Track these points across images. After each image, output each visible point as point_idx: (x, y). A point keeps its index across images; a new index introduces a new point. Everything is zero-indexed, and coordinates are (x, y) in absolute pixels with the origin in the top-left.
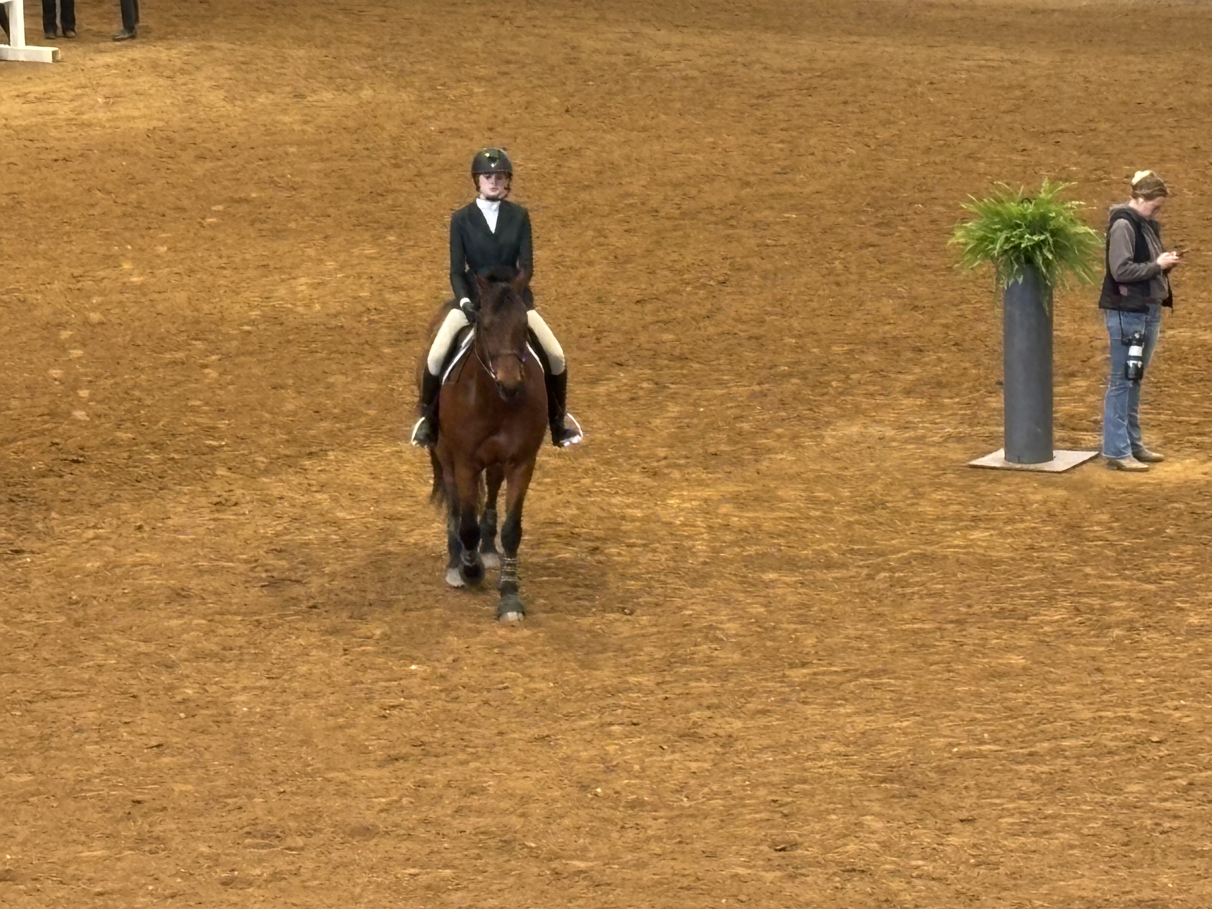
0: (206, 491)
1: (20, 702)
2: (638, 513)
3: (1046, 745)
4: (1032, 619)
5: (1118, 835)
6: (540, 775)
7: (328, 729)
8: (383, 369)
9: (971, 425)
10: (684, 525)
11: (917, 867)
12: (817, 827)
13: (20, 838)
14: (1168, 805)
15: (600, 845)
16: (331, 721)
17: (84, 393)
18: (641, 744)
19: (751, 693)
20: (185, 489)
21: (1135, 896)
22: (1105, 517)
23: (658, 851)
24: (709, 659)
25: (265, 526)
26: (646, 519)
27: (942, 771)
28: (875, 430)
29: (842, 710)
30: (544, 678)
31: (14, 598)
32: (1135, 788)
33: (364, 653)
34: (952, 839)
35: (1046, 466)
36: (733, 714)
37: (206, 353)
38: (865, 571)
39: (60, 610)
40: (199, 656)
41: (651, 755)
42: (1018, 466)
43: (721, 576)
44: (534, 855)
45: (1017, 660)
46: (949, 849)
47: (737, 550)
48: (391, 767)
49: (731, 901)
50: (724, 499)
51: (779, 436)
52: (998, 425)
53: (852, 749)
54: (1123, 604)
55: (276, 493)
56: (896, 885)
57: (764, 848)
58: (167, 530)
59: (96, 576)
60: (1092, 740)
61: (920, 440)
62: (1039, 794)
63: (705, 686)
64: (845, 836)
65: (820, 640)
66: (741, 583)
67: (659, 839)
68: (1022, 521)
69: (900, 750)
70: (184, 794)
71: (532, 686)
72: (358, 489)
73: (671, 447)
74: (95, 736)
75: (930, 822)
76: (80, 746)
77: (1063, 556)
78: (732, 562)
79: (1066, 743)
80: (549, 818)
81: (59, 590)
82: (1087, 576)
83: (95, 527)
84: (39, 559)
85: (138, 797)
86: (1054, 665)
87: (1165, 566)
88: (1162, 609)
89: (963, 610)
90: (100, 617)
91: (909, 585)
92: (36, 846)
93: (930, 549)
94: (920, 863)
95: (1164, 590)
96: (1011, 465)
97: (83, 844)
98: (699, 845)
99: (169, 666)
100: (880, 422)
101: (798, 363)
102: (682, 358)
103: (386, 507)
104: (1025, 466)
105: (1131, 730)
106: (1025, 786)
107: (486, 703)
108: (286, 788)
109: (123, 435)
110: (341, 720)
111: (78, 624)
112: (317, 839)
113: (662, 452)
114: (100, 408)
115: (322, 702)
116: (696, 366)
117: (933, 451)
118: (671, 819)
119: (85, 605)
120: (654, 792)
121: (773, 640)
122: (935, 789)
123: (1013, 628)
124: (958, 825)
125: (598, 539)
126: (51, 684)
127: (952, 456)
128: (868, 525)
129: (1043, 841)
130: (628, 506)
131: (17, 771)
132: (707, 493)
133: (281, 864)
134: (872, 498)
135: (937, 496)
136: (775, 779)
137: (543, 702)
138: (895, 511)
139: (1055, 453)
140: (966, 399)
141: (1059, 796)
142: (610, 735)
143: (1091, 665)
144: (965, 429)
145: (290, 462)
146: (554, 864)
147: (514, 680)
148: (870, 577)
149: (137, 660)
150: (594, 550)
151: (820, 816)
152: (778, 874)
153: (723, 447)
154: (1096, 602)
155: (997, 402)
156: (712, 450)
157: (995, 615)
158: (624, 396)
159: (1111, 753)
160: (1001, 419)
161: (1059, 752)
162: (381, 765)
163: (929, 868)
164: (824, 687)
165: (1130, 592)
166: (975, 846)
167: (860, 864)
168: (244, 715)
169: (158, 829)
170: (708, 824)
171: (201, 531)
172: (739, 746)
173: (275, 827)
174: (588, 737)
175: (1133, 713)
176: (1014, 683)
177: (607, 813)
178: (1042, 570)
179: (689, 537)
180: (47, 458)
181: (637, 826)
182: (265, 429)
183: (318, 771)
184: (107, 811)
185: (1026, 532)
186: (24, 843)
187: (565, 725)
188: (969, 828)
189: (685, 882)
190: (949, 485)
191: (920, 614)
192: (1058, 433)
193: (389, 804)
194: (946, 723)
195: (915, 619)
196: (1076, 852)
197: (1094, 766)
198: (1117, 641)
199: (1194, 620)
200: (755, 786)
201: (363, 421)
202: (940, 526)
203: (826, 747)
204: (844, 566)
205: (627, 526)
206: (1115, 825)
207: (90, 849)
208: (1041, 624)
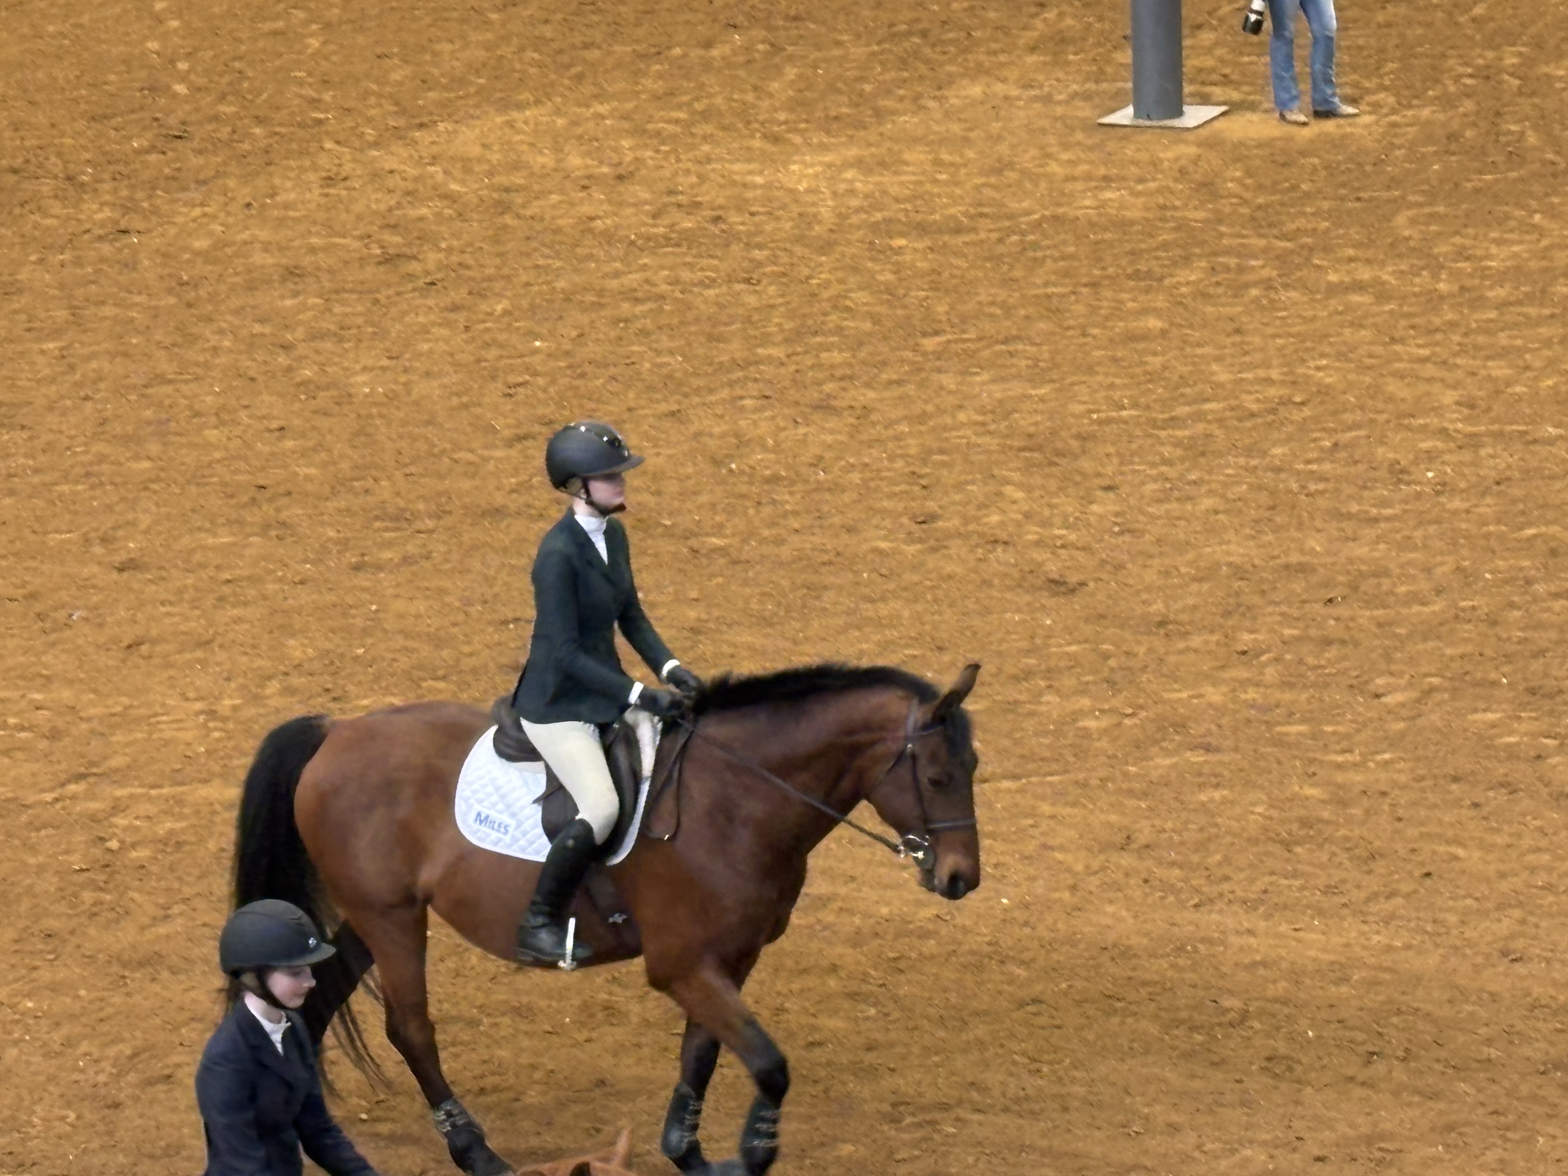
0: (315, 167)
1: (134, 387)
2: (759, 180)
3: (1187, 409)
4: (1167, 282)
5: (1264, 498)
6: (672, 452)
7: (453, 408)
8: (489, 36)
9: (1097, 82)
10: (808, 191)
11: (1060, 537)
12: (958, 497)
13: (143, 526)
14: (1314, 467)
15: (736, 520)
16: (455, 401)
17: (182, 66)
18: (773, 418)
19: (884, 363)
20: (292, 163)
21: (1282, 560)
22: (1238, 174)
23: (796, 525)
24: (839, 330)
25: (378, 201)
26: (768, 186)
27: (1082, 438)
28: (999, 88)
29: (978, 379)
30: (671, 352)
31: (123, 279)
32: (1278, 451)
33: (487, 330)
34: (1095, 508)
35: (1177, 123)
36: (868, 385)
37: (307, 23)
38: (994, 236)
39: (170, 291)
40: (315, 335)
41: (785, 429)
42: (1148, 123)
43: (849, 243)
44: (669, 533)
45: (1154, 323)
46: (1092, 519)
47: (864, 216)
48: (519, 446)
49: (874, 576)
50: (847, 165)
51: (901, 99)
52: (1125, 80)
53: (989, 417)
54: (1260, 263)
55: (387, 166)
56: (1039, 555)
57: (905, 520)
58: (275, 206)
59: (206, 256)
60: (1233, 402)
61: (1047, 99)
62: (1182, 460)
63: (837, 357)
64: (987, 507)
65: (952, 307)
66: (870, 250)
67: (795, 513)
68: (1154, 179)
69: (1039, 418)
70: (308, 478)
71: (658, 360)
72: (470, 160)
73: (791, 110)
74: (213, 420)
75: (1071, 490)
76: (199, 430)
77: (1201, 215)
78: (859, 227)
79: (1208, 406)
80: (683, 495)
81: (167, 271)
82: (1222, 235)
83: (202, 205)
84: (144, 239)
85: (262, 482)
86: (1191, 326)
87: (1301, 223)
88: (1299, 267)
89: (1096, 272)
90: (212, 298)
91: (1041, 248)
92: (159, 533)
93: (1061, 210)
94: (1063, 532)
95: (1302, 247)
96: (1141, 122)
97: (208, 531)
98: (837, 520)
99: (286, 347)
100: (1004, 81)
101: (917, 20)
102: (796, 18)
103: (499, 180)
104: (1155, 123)
105: (1273, 392)
106: (1167, 451)
107: (613, 378)
108: (412, 469)
109: (225, 109)
110: (465, 399)
111: (189, 305)
112: (448, 521)
113: (782, 116)
114: (202, 81)
115: (446, 381)
116: (812, 26)
117: (1059, 110)
118: (808, 493)
119: (196, 286)
120: (789, 467)
121: (905, 307)
122: (1076, 457)
123: (1147, 291)
124: (1099, 493)
125: (720, 207)
126: (168, 368)
127: (1080, 114)
128: (994, 187)
129: (1189, 507)
130: (750, 173)
131: (137, 457)
132: (828, 158)
133: (411, 548)
134: (999, 160)
135: (1065, 156)
136: (913, 451)
137: (670, 376)
138: (1024, 172)
139: (1185, 108)
140: (1091, 55)
141: (1202, 460)
142: (742, 409)
143: (1229, 327)
144: (1091, 86)
145: (398, 134)
146: (693, 542)
147: (641, 354)
148: (1000, 241)
149: (252, 343)
150: (717, 219)
151: (960, 486)
152: (919, 546)
153: (844, 110)
154: (1233, 261)
155: (1125, 56)
156: (833, 113)
157: (1129, 277)
158: (741, 59)
159: (1253, 415)
160: (1128, 74)
161: (1200, 417)
162: (509, 443)
163: (1073, 537)
164: (957, 355)
165: (1265, 250)
166: (1117, 514)
167: (1004, 536)
168: (366, 396)
169: (284, 515)
170: (847, 498)
171: (313, 206)
172: (874, 417)
173: (403, 510)
174: (719, 411)
175: (1275, 374)
176: (1153, 346)
177: (744, 489)
178: (1178, 229)
179: (814, 204)
180: (149, 135)
181: (774, 502)
182: (373, 100)
183: (444, 451)
184: (232, 496)
185: (1159, 191)
186: (146, 532)
187: (696, 400)
188: (1111, 495)
189: (826, 558)
190: (1078, 144)
191: (1053, 278)
192: (1187, 89)
193: (520, 484)
194: (1084, 389)
195: (1046, 284)
196: (1221, 517)
197: (1237, 429)
198: (1256, 300)
199: (1333, 277)
200: (892, 458)
201: (472, 90)
202: (1069, 187)
203: (962, 416)
204: (974, 230)
205: (749, 194)
206: (1260, 488)
207: (215, 535)
208: (1176, 286)
